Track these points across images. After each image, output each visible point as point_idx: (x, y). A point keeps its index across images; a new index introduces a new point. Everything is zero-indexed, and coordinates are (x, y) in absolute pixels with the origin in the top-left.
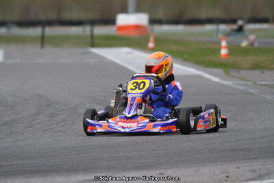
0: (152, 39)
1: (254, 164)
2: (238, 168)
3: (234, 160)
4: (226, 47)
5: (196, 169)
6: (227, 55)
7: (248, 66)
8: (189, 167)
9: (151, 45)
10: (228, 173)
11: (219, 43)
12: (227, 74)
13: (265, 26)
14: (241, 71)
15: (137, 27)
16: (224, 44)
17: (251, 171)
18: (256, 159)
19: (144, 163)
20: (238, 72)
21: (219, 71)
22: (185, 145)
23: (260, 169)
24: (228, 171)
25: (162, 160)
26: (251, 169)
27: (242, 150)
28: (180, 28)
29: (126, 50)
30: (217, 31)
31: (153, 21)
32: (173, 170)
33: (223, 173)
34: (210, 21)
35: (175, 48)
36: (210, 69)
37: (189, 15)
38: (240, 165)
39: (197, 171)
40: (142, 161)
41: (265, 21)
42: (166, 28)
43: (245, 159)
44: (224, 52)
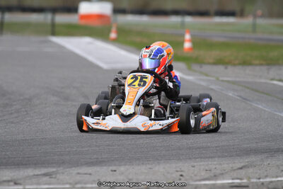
0: (114, 29)
1: (210, 163)
2: (194, 167)
3: (190, 159)
4: (190, 41)
5: (150, 166)
6: (191, 49)
7: (211, 61)
8: (143, 164)
9: (113, 35)
10: (182, 171)
11: (183, 36)
12: (189, 68)
13: (231, 20)
14: (203, 66)
15: (100, 17)
16: (188, 37)
17: (207, 170)
18: (212, 157)
19: (97, 158)
20: (201, 67)
21: (182, 65)
23: (215, 168)
24: (182, 169)
25: (117, 156)
26: (207, 168)
27: (198, 148)
28: (145, 19)
29: (87, 40)
30: (183, 25)
31: (117, 11)
32: (127, 167)
33: (177, 171)
34: (176, 12)
35: (138, 39)
37: (155, 5)
38: (195, 164)
39: (150, 168)
40: (95, 156)
41: (232, 14)
42: (130, 19)
43: (201, 158)
44: (187, 45)
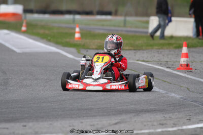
0: (24, 24)
1: (93, 120)
2: (82, 123)
3: (80, 117)
4: (78, 32)
5: (50, 122)
6: (79, 38)
7: (94, 47)
8: (45, 121)
9: (24, 28)
11: (74, 29)
12: (79, 52)
13: (109, 17)
14: (89, 50)
15: (14, 15)
16: (77, 30)
17: (91, 126)
19: (12, 117)
20: (87, 51)
21: (73, 50)
22: (44, 104)
23: (98, 124)
24: (74, 125)
25: (26, 115)
26: (91, 124)
27: (86, 109)
28: (47, 16)
29: (6, 31)
30: (74, 20)
31: (26, 11)
32: (34, 123)
33: (70, 126)
34: (69, 12)
35: (41, 31)
36: (66, 48)
37: (54, 7)
38: (83, 121)
39: (51, 124)
40: (11, 115)
41: (109, 13)
42: (36, 16)
43: (87, 116)
44: (77, 35)
